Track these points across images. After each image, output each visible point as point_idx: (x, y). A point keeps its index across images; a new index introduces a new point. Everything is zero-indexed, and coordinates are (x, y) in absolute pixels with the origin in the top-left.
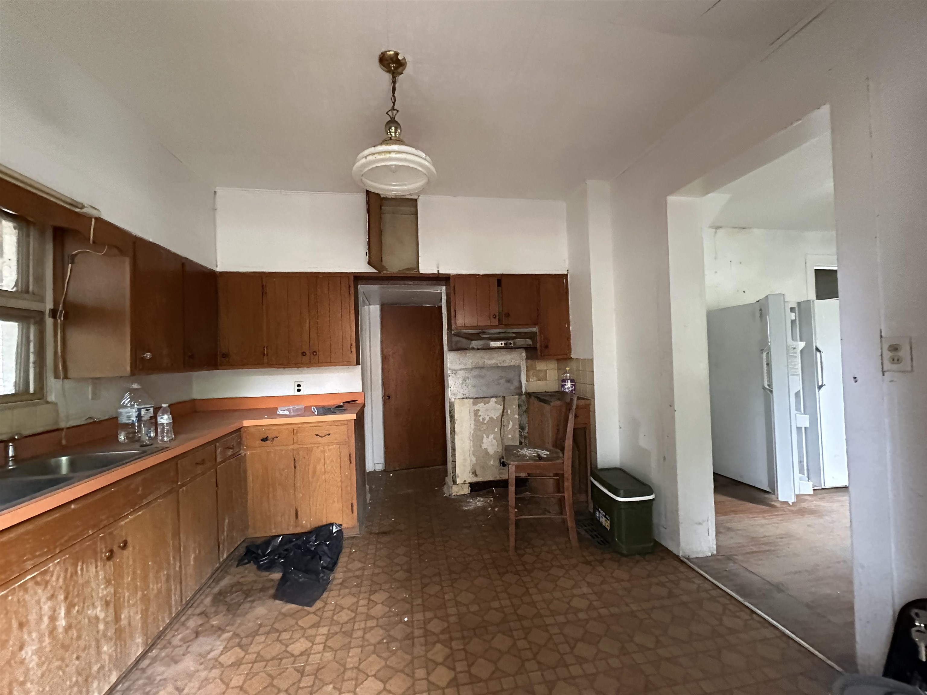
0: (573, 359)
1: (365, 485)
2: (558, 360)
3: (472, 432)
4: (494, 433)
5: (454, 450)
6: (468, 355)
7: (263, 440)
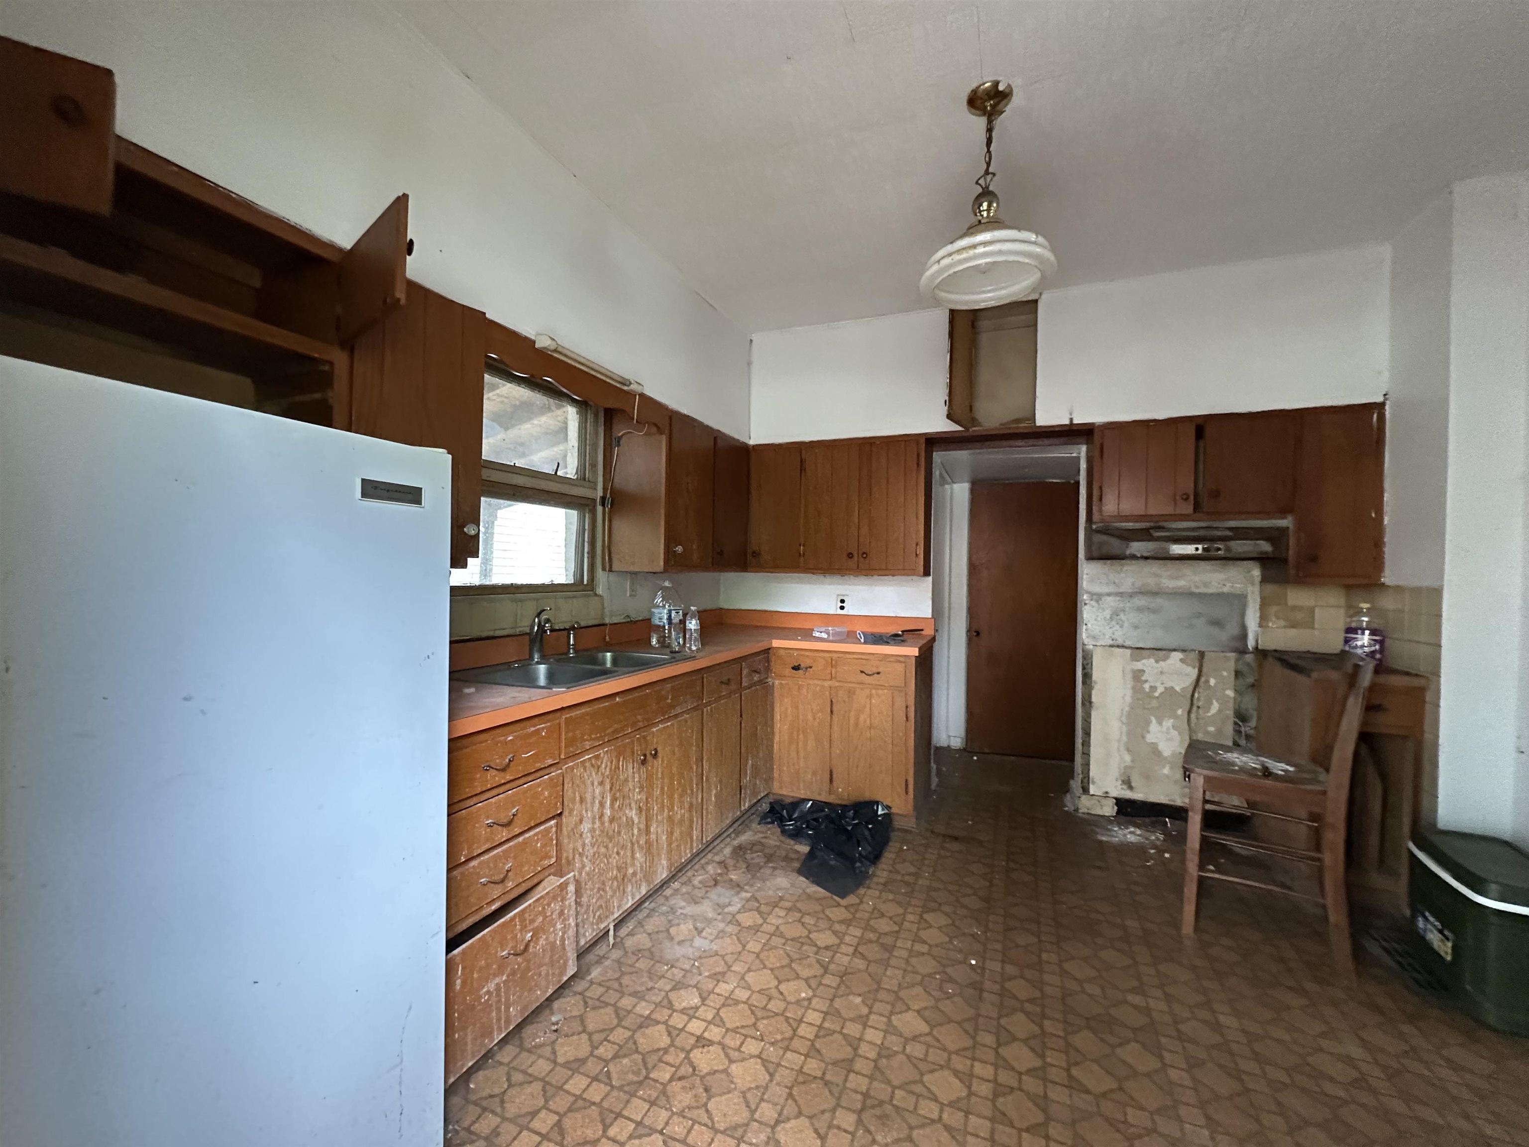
0: (1388, 586)
1: (930, 762)
2: (1348, 587)
3: (1127, 709)
4: (1176, 717)
5: (1087, 733)
6: (1125, 568)
7: (793, 668)
